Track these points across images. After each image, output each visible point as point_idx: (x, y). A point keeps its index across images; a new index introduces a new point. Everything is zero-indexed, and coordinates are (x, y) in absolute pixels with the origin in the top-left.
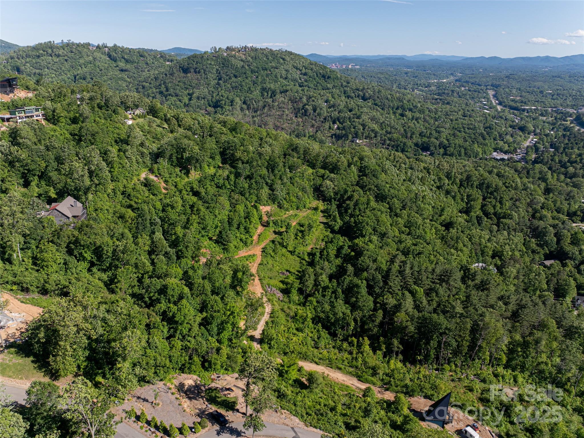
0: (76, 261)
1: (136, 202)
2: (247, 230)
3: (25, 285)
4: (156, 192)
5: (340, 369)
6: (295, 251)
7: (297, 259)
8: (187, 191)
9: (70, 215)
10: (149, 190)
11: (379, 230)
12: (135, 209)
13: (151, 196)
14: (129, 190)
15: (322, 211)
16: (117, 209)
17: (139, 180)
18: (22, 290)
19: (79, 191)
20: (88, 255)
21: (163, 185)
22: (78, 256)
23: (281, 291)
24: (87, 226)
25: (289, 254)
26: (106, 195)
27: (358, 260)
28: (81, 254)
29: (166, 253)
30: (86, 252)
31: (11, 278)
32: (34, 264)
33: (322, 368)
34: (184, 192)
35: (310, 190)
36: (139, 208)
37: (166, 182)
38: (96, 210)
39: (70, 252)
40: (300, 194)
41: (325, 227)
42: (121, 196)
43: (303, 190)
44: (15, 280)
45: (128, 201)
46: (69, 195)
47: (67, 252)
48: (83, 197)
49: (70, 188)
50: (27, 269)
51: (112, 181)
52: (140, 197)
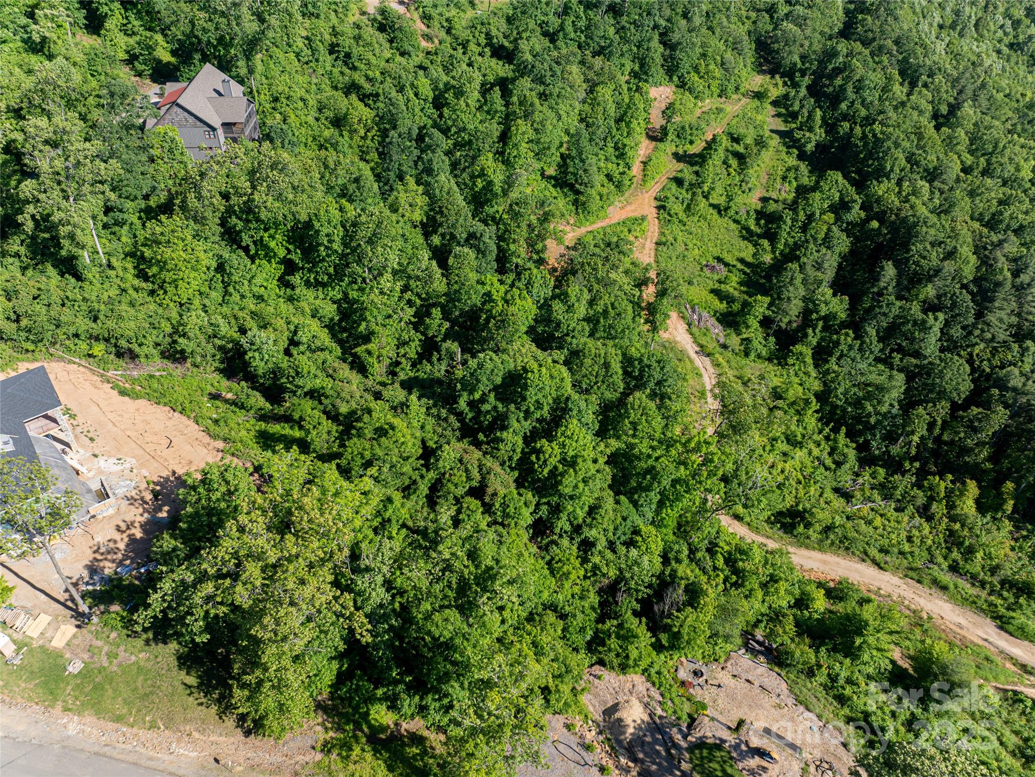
0: (248, 262)
1: (369, 79)
2: (621, 153)
3: (123, 343)
4: (407, 47)
5: (944, 588)
6: (727, 209)
7: (733, 226)
8: (479, 45)
9: (216, 122)
10: (391, 41)
11: (923, 163)
12: (368, 96)
13: (398, 58)
14: (347, 43)
15: (775, 103)
16: (322, 97)
17: (363, 13)
18: (119, 355)
19: (228, 45)
20: (278, 245)
21: (420, 26)
22: (252, 247)
23: (718, 320)
24: (273, 167)
25: (715, 212)
26: (292, 56)
27: (908, 250)
28: (260, 243)
29: (472, 236)
30: (272, 237)
31: (83, 324)
32: (142, 275)
33: (896, 580)
34: (472, 47)
35: (749, 48)
36: (377, 95)
37: (426, 18)
38: (276, 100)
39: (231, 236)
40: (728, 55)
41: (785, 144)
42: (329, 59)
43: (736, 47)
44: (96, 328)
45: (347, 71)
46: (205, 59)
47: (222, 235)
48: (241, 63)
49: (205, 39)
50: (124, 290)
51: (304, 15)
52: (373, 61)
